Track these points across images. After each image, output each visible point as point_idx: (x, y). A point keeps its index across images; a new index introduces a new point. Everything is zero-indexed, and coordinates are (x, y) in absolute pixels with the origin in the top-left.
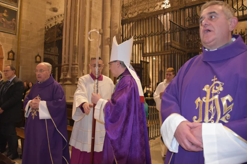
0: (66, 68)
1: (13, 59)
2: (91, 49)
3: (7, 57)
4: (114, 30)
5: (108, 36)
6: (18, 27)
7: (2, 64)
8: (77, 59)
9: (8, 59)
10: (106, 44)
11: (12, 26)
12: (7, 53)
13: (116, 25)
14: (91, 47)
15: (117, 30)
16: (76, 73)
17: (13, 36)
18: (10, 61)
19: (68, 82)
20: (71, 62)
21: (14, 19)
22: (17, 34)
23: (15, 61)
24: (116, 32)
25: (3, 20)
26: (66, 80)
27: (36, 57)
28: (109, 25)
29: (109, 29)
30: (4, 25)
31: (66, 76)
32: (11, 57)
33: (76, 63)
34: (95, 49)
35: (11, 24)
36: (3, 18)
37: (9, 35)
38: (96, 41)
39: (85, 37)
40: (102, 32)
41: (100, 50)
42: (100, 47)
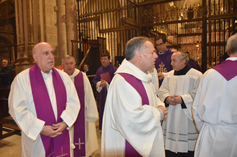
0: (22, 48)
2: (47, 27)
5: (63, 13)
8: (33, 38)
10: (62, 22)
13: (71, 2)
14: (47, 25)
15: (72, 7)
19: (26, 62)
20: (27, 42)
24: (71, 9)
26: (23, 60)
28: (64, 2)
29: (64, 6)
31: (23, 56)
33: (32, 42)
34: (51, 27)
38: (51, 19)
39: (39, 14)
40: (57, 10)
41: (56, 28)
42: (56, 25)
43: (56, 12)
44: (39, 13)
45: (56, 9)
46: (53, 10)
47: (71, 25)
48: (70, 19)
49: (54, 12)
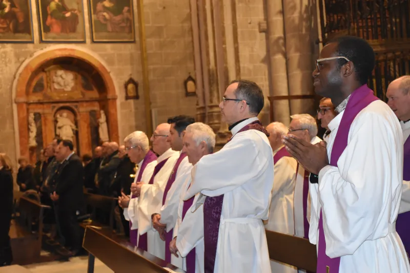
1: (136, 97)
2: (241, 69)
3: (124, 95)
4: (290, 17)
5: (278, 32)
6: (137, 25)
7: (116, 110)
9: (127, 98)
11: (124, 25)
12: (122, 85)
13: (291, 4)
14: (242, 65)
15: (296, 15)
16: (216, 123)
17: (129, 46)
18: (132, 101)
21: (126, 9)
22: (137, 39)
23: (141, 100)
24: (293, 21)
25: (104, 16)
27: (185, 83)
28: (280, 8)
30: (110, 28)
32: (132, 94)
33: (216, 103)
34: (251, 67)
35: (123, 21)
36: (104, 12)
37: (122, 45)
38: (252, 51)
39: (226, 47)
40: (265, 28)
41: (264, 67)
42: (263, 61)
43: (264, 34)
44: (225, 44)
45: (261, 28)
46: (257, 30)
47: (295, 56)
48: (293, 42)
49: (258, 34)
